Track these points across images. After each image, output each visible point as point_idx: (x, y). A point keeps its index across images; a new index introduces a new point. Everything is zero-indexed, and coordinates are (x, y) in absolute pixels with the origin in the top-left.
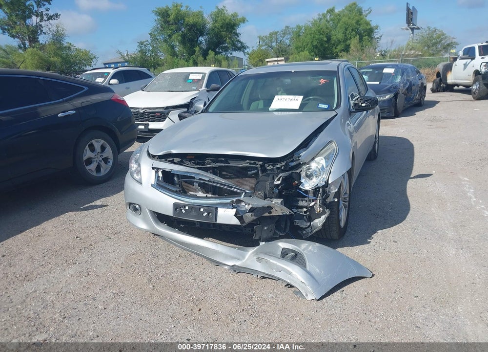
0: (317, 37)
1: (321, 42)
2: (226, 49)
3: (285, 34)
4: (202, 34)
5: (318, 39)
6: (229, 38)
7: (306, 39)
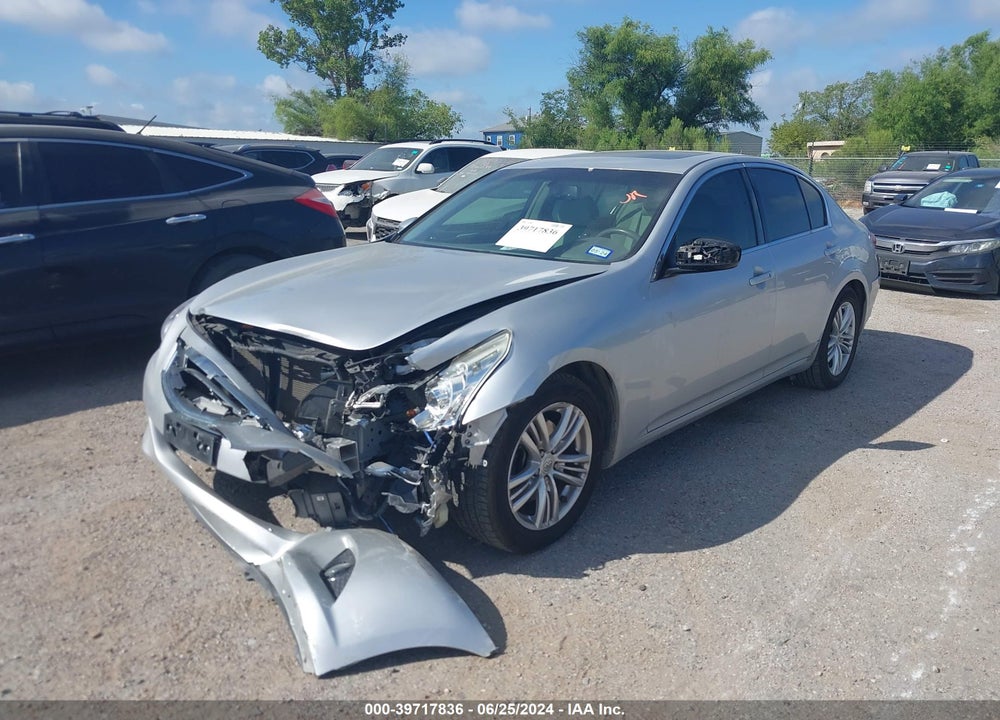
0: (929, 98)
1: (936, 112)
2: (717, 117)
3: (861, 90)
4: (670, 84)
5: (930, 104)
6: (725, 94)
7: (901, 104)
